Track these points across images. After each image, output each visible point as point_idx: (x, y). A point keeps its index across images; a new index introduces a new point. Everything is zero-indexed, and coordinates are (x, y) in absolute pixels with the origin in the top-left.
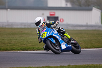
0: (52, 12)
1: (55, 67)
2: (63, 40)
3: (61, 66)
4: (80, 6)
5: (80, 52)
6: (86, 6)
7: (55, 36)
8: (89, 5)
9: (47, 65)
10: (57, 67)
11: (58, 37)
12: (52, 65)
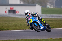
0: (12, 7)
1: (13, 40)
2: (41, 23)
3: (17, 40)
4: (29, 3)
5: (51, 31)
6: (32, 3)
7: (37, 21)
8: (34, 3)
9: (9, 39)
10: (15, 40)
11: (38, 22)
12: (11, 39)
